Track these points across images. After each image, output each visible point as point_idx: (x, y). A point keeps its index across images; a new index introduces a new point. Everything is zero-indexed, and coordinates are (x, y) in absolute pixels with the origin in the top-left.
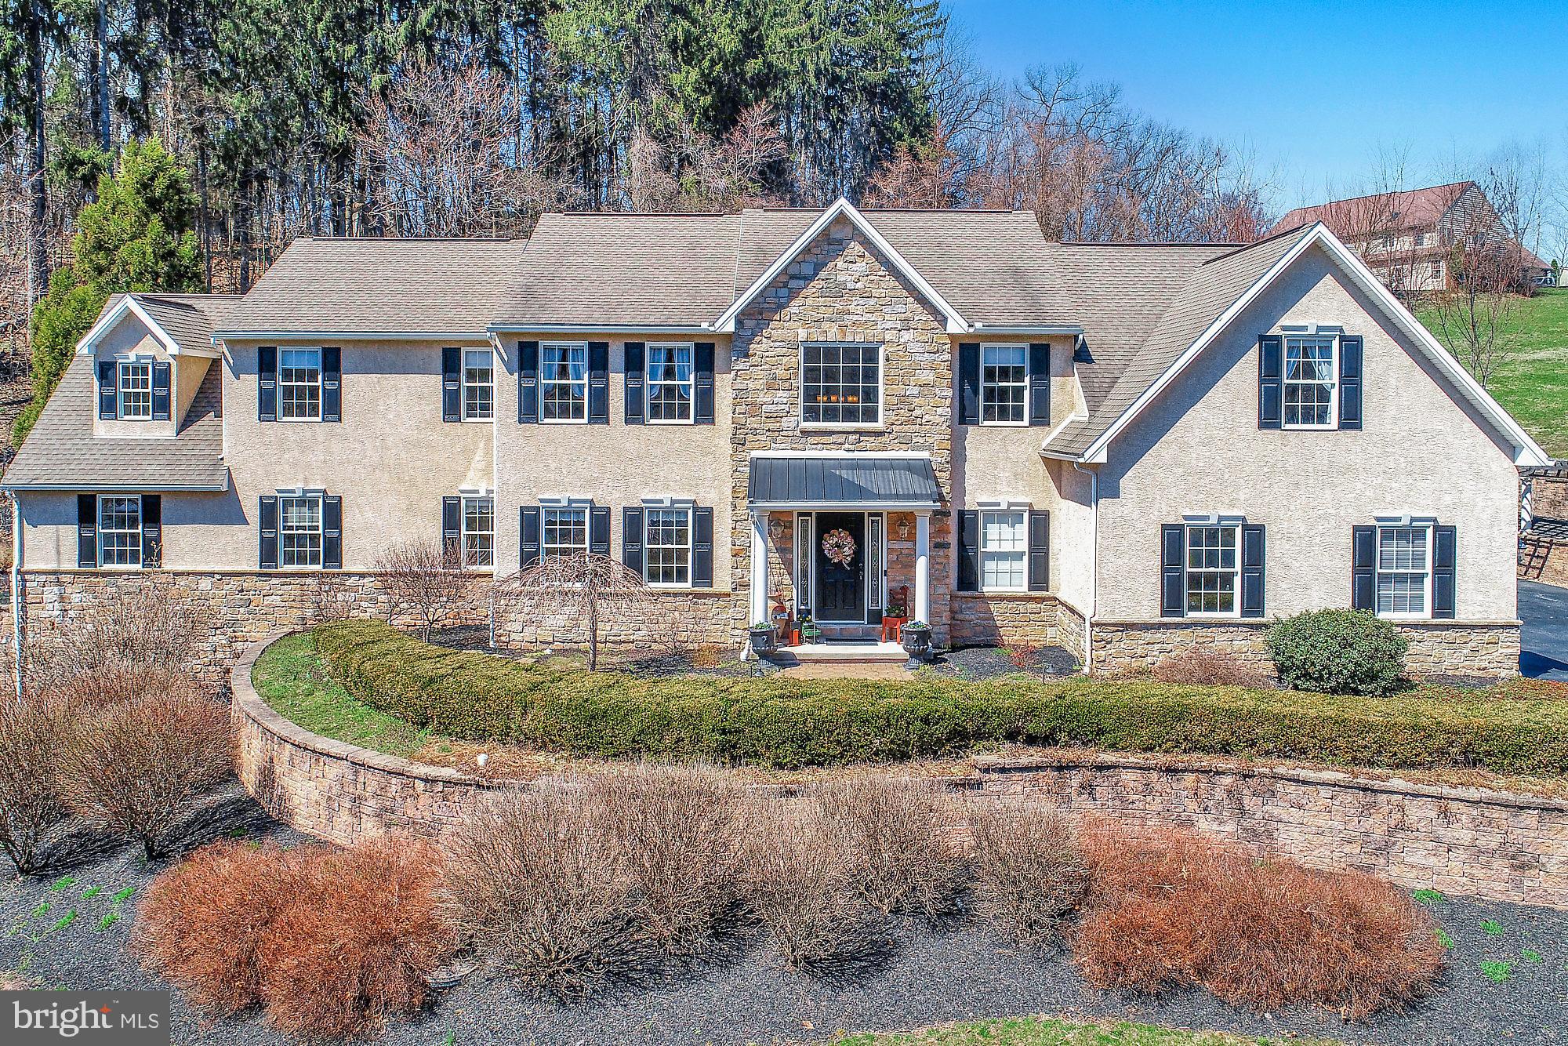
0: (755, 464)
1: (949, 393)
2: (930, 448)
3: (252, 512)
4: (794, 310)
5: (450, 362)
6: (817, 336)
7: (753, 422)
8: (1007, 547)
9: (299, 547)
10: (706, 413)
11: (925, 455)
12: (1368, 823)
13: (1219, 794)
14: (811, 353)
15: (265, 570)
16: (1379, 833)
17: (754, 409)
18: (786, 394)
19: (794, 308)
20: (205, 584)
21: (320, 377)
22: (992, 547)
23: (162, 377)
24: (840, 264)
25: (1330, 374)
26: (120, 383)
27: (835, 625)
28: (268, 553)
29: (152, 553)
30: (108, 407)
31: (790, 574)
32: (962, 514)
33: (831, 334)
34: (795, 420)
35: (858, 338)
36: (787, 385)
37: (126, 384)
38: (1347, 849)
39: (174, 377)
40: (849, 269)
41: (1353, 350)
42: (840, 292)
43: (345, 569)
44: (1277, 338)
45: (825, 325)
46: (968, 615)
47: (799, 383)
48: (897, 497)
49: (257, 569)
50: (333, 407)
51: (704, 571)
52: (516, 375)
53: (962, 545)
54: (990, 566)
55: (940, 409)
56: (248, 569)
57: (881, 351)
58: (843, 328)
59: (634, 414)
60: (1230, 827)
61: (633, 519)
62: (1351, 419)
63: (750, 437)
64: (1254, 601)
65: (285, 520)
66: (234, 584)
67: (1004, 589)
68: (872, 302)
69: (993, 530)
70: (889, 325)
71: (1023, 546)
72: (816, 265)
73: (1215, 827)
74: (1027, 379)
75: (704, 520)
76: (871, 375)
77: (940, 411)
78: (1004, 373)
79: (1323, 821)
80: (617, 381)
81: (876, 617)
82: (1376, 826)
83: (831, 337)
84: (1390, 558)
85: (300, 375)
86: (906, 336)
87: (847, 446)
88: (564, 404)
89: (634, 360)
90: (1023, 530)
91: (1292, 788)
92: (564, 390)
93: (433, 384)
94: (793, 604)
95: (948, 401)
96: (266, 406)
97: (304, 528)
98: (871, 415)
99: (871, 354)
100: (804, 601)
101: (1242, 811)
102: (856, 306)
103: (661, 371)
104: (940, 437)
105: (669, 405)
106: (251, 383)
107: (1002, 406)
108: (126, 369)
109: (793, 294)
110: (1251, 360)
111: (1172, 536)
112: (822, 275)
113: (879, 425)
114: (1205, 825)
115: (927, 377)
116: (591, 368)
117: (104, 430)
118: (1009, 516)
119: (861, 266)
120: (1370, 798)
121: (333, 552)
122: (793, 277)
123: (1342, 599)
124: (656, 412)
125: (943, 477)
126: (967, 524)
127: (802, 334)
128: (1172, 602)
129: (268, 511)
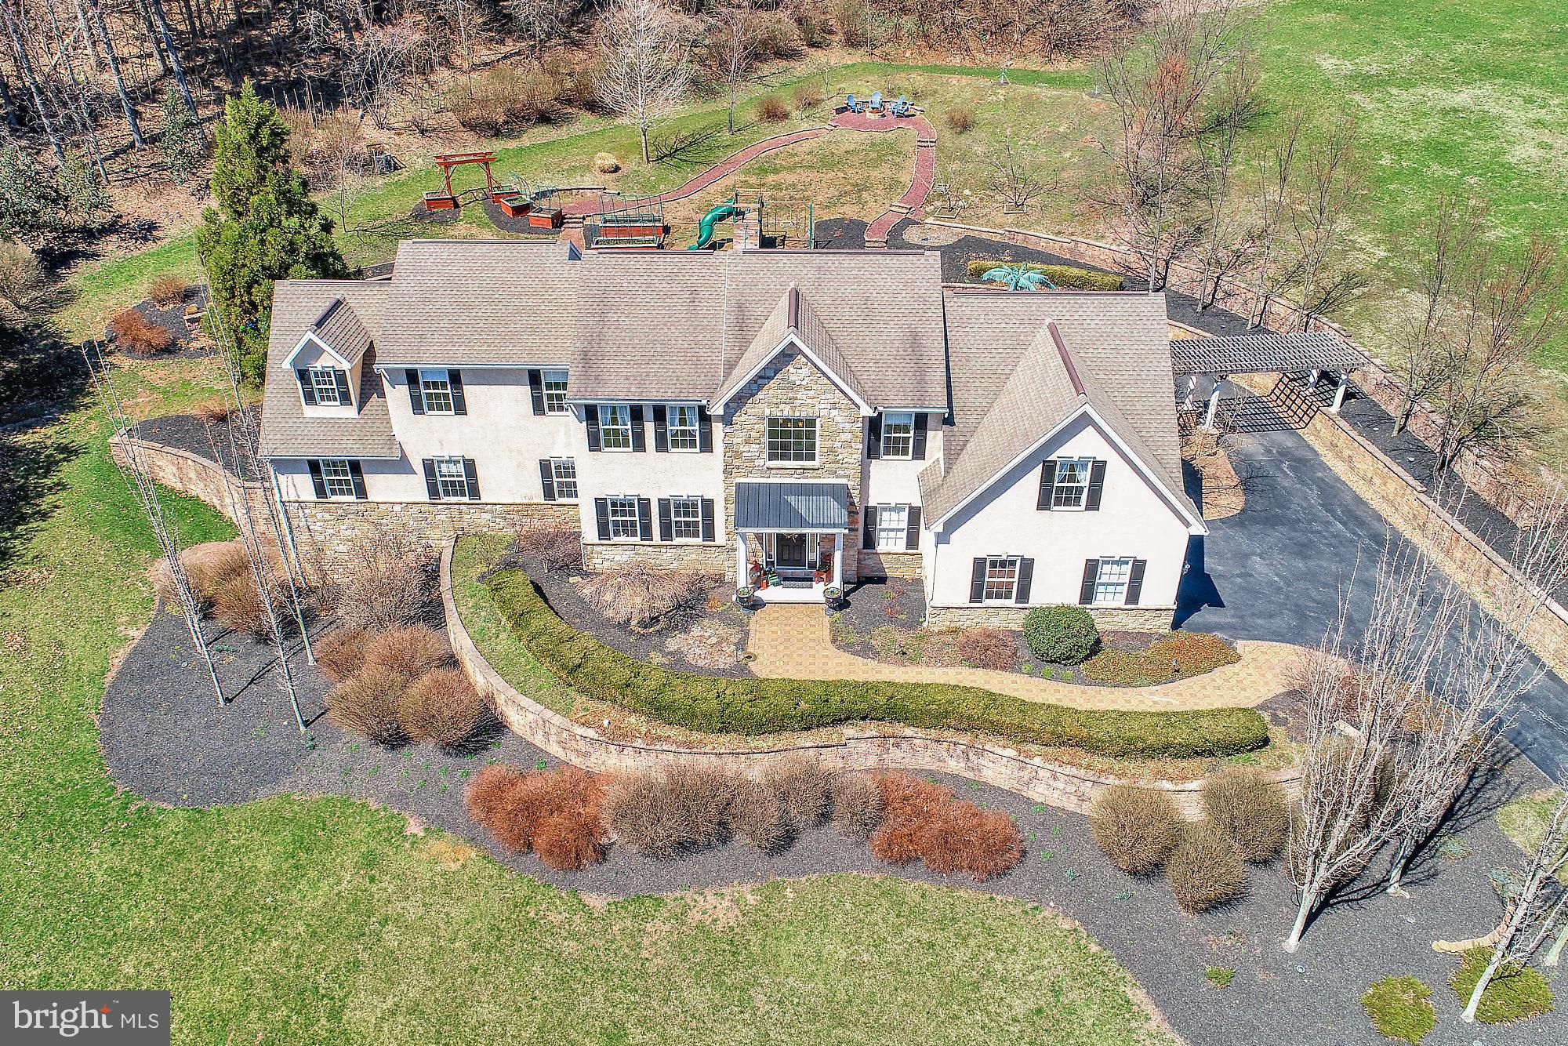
0: (738, 485)
1: (860, 446)
2: (848, 477)
3: (419, 468)
4: (761, 397)
5: (534, 378)
6: (776, 413)
7: (737, 462)
8: (894, 525)
9: (453, 488)
10: (707, 446)
11: (844, 481)
12: (1021, 774)
13: (958, 752)
14: (773, 421)
15: (433, 501)
16: (1026, 779)
17: (738, 455)
18: (758, 446)
19: (761, 395)
20: (397, 508)
21: (449, 387)
22: (884, 525)
23: (341, 378)
24: (791, 369)
25: (1084, 478)
26: (314, 382)
27: (789, 571)
28: (433, 492)
29: (361, 491)
30: (310, 398)
31: (761, 544)
32: (867, 508)
33: (786, 411)
34: (764, 462)
35: (804, 413)
36: (758, 441)
37: (318, 383)
38: (1012, 781)
39: (349, 379)
40: (795, 373)
41: (1099, 469)
42: (792, 386)
43: (483, 501)
44: (1055, 462)
45: (782, 406)
46: (869, 562)
47: (766, 440)
48: (824, 526)
49: (428, 501)
50: (461, 408)
51: (709, 533)
52: (585, 423)
53: (866, 525)
54: (883, 534)
55: (854, 454)
56: (423, 501)
57: (818, 420)
58: (793, 409)
59: (661, 445)
60: (963, 765)
61: (664, 505)
62: (1094, 503)
63: (735, 470)
64: (1024, 594)
65: (440, 471)
66: (415, 509)
67: (891, 548)
68: (812, 392)
69: (886, 515)
70: (823, 406)
71: (904, 525)
72: (775, 370)
73: (956, 764)
74: (912, 432)
75: (708, 506)
76: (811, 434)
77: (854, 456)
78: (898, 428)
79: (1003, 770)
80: (649, 428)
81: (812, 565)
82: (1026, 775)
83: (786, 413)
84: (1106, 574)
85: (435, 385)
86: (834, 413)
87: (795, 476)
88: (616, 440)
89: (659, 414)
90: (905, 515)
91: (990, 755)
92: (616, 432)
93: (524, 392)
94: (762, 560)
95: (860, 451)
96: (417, 407)
97: (453, 476)
98: (812, 457)
99: (811, 422)
100: (770, 556)
101: (968, 759)
102: (802, 395)
103: (677, 421)
104: (854, 471)
105: (684, 440)
106: (404, 390)
107: (897, 448)
108: (316, 373)
109: (760, 388)
110: (1037, 473)
111: (979, 565)
112: (779, 376)
113: (816, 463)
114: (952, 763)
115: (847, 437)
116: (632, 419)
117: (310, 412)
118: (898, 508)
119: (805, 371)
120: (1024, 765)
121: (475, 492)
122: (761, 377)
123: (1072, 598)
124: (675, 444)
125: (855, 493)
126: (870, 515)
127: (767, 412)
128: (976, 595)
129: (429, 467)
